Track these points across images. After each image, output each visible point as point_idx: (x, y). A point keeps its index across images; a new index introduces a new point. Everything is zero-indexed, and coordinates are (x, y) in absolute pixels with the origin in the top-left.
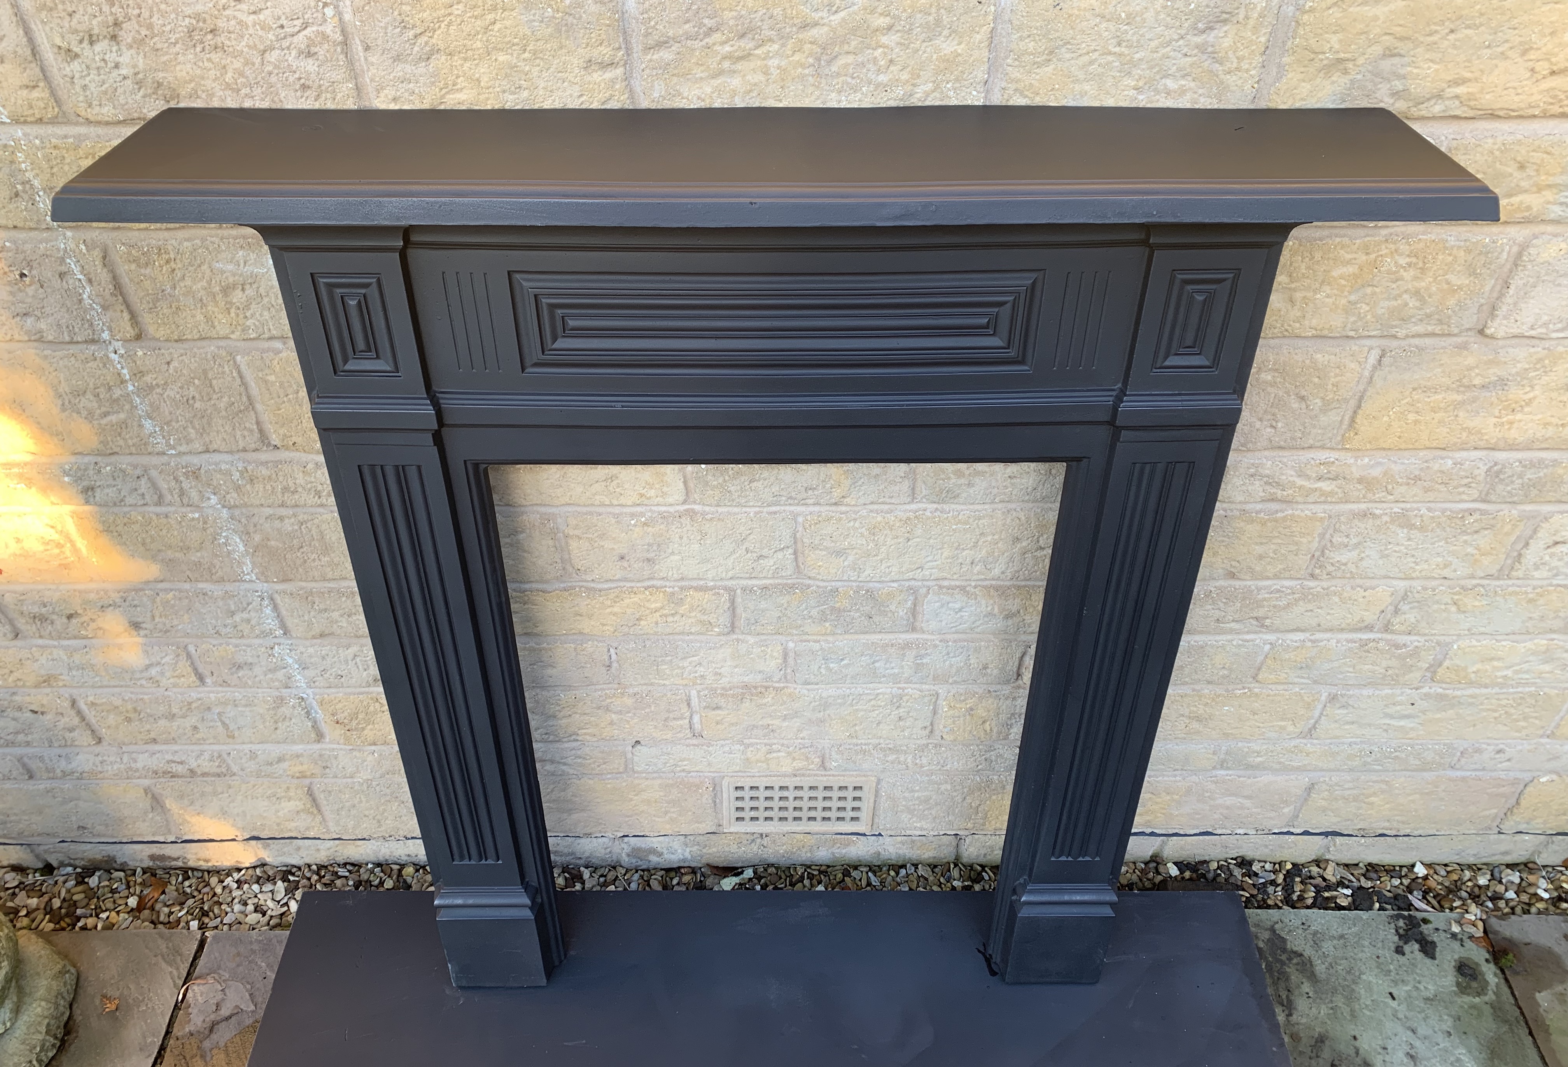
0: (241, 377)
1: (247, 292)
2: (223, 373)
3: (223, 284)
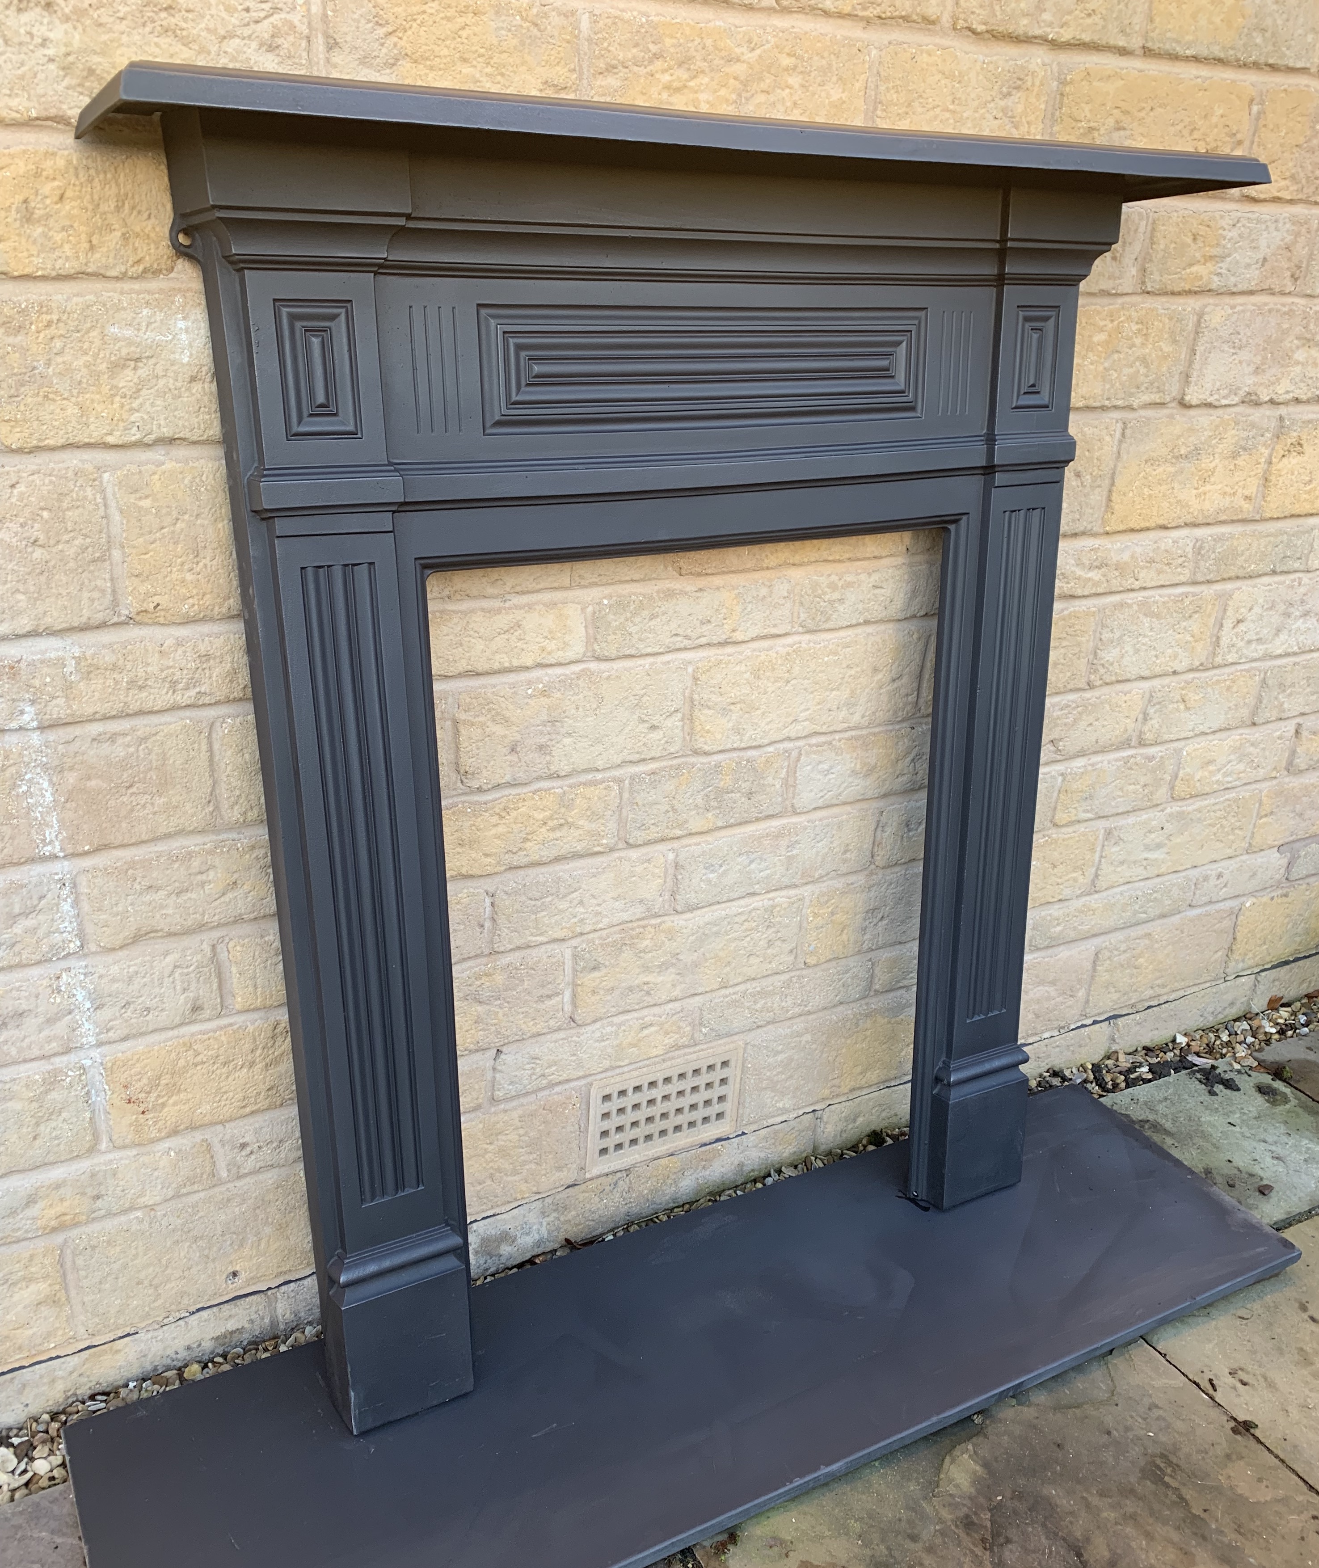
0: (105, 506)
2: (85, 498)
3: (113, 358)
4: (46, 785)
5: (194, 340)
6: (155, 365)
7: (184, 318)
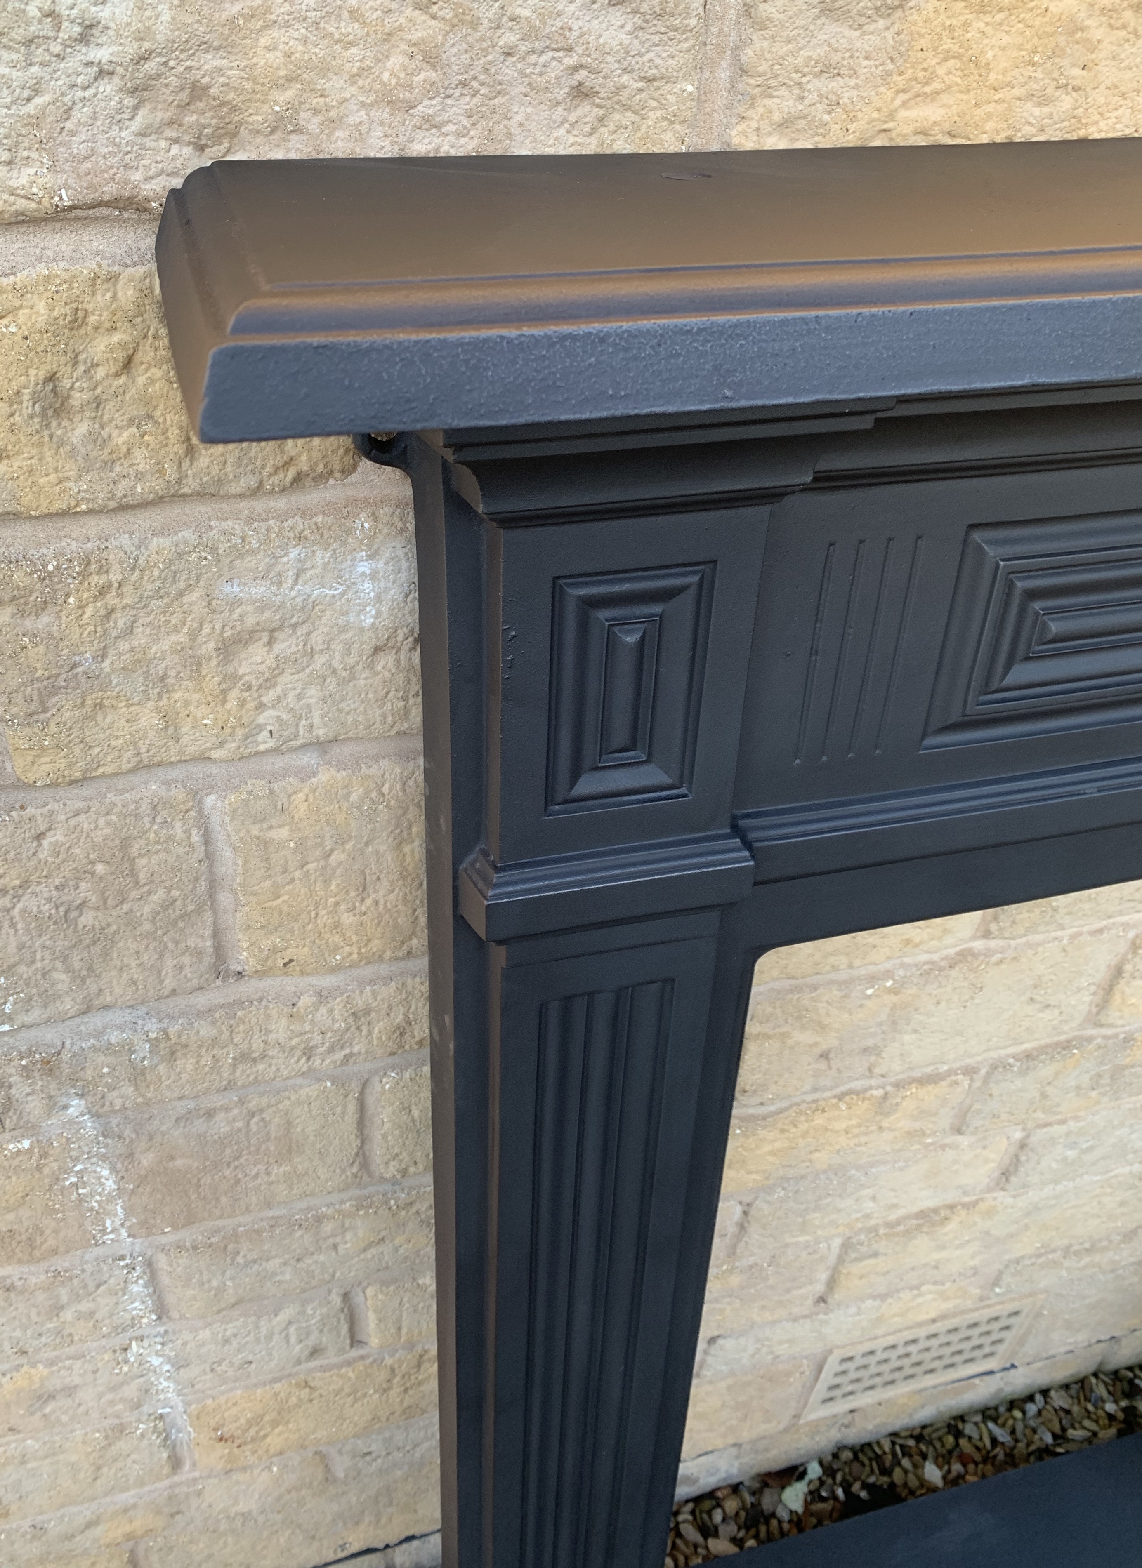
0: (207, 841)
1: (277, 648)
2: (170, 839)
3: (228, 633)
4: (106, 1173)
5: (386, 590)
6: (309, 634)
7: (370, 557)
